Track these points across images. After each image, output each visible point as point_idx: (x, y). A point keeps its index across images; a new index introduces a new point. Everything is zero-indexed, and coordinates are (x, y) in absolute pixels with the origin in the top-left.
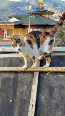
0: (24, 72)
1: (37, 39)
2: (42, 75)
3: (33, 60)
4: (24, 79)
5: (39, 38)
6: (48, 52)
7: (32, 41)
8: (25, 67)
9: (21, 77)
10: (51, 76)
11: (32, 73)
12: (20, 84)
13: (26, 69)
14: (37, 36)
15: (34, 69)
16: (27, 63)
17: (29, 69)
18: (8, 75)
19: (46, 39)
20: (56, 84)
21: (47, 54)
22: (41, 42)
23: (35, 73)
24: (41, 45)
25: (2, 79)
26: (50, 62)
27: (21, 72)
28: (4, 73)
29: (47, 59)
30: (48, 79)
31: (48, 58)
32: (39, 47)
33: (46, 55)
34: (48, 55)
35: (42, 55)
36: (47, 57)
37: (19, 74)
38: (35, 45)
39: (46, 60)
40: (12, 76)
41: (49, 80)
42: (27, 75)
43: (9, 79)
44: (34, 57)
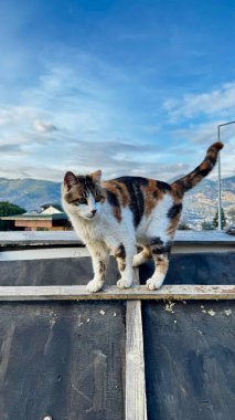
0: (91, 303)
1: (133, 198)
2: (151, 312)
3: (119, 260)
4: (93, 327)
5: (141, 195)
6: (165, 238)
7: (120, 198)
8: (95, 284)
9: (83, 320)
10: (181, 314)
11: (120, 304)
12: (78, 345)
13: (100, 290)
14: (135, 188)
15: (127, 292)
16: (101, 271)
17: (111, 293)
18: (38, 313)
19: (161, 198)
20: (204, 343)
21: (162, 243)
22: (146, 207)
23: (129, 305)
24: (144, 216)
25: (16, 329)
26: (166, 269)
27: (82, 302)
28: (24, 307)
29: (159, 260)
30: (175, 328)
31: (161, 256)
32: (137, 221)
33: (158, 247)
34: (164, 245)
35: (145, 250)
36: (159, 252)
37: (76, 310)
38: (127, 214)
39: (156, 263)
40: (52, 317)
41: (178, 329)
42: (103, 313)
43: (42, 325)
44: (122, 248)
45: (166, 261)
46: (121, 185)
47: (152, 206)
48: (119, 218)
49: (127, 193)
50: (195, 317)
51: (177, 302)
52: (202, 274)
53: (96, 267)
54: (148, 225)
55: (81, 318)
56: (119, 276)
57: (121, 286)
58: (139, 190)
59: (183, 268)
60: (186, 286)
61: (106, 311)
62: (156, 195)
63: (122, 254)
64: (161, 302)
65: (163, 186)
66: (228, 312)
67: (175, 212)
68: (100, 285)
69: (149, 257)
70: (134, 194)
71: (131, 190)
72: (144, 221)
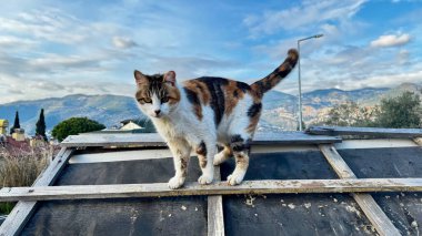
0: (172, 199)
1: (214, 96)
2: (232, 206)
3: (200, 157)
4: (175, 221)
5: (221, 93)
6: (245, 136)
7: (200, 96)
8: (176, 181)
9: (165, 216)
10: (262, 208)
11: (202, 199)
13: (182, 186)
14: (216, 87)
15: (208, 188)
16: (182, 167)
17: (193, 189)
18: (119, 210)
19: (242, 97)
21: (242, 140)
22: (227, 105)
23: (210, 200)
24: (225, 115)
25: (97, 225)
26: (247, 165)
27: (164, 198)
28: (105, 205)
29: (240, 157)
30: (255, 220)
31: (242, 153)
32: (218, 119)
33: (239, 144)
34: (244, 142)
35: (226, 149)
36: (239, 149)
37: (157, 207)
38: (208, 111)
39: (237, 159)
40: (133, 212)
41: (259, 222)
42: (184, 208)
43: (123, 222)
44: (203, 145)
45: (246, 157)
46: (202, 84)
47: (233, 105)
48: (200, 116)
49: (207, 92)
50: (275, 210)
51: (258, 196)
52: (282, 171)
53: (177, 164)
54: (229, 124)
55: (163, 214)
56: (200, 174)
57: (203, 182)
58: (219, 89)
59: (263, 166)
60: (266, 181)
61: (188, 206)
62: (236, 94)
63: (203, 151)
64: (242, 197)
65: (243, 87)
66: (307, 206)
67: (255, 111)
68: (181, 181)
69: (230, 156)
70: (215, 93)
71: (211, 89)
72: (225, 119)
